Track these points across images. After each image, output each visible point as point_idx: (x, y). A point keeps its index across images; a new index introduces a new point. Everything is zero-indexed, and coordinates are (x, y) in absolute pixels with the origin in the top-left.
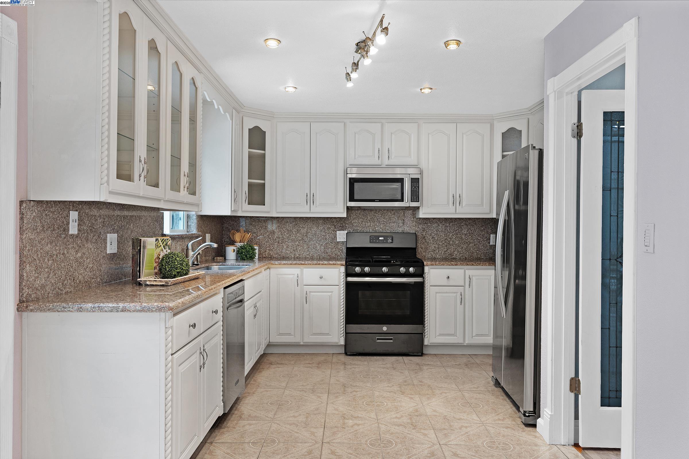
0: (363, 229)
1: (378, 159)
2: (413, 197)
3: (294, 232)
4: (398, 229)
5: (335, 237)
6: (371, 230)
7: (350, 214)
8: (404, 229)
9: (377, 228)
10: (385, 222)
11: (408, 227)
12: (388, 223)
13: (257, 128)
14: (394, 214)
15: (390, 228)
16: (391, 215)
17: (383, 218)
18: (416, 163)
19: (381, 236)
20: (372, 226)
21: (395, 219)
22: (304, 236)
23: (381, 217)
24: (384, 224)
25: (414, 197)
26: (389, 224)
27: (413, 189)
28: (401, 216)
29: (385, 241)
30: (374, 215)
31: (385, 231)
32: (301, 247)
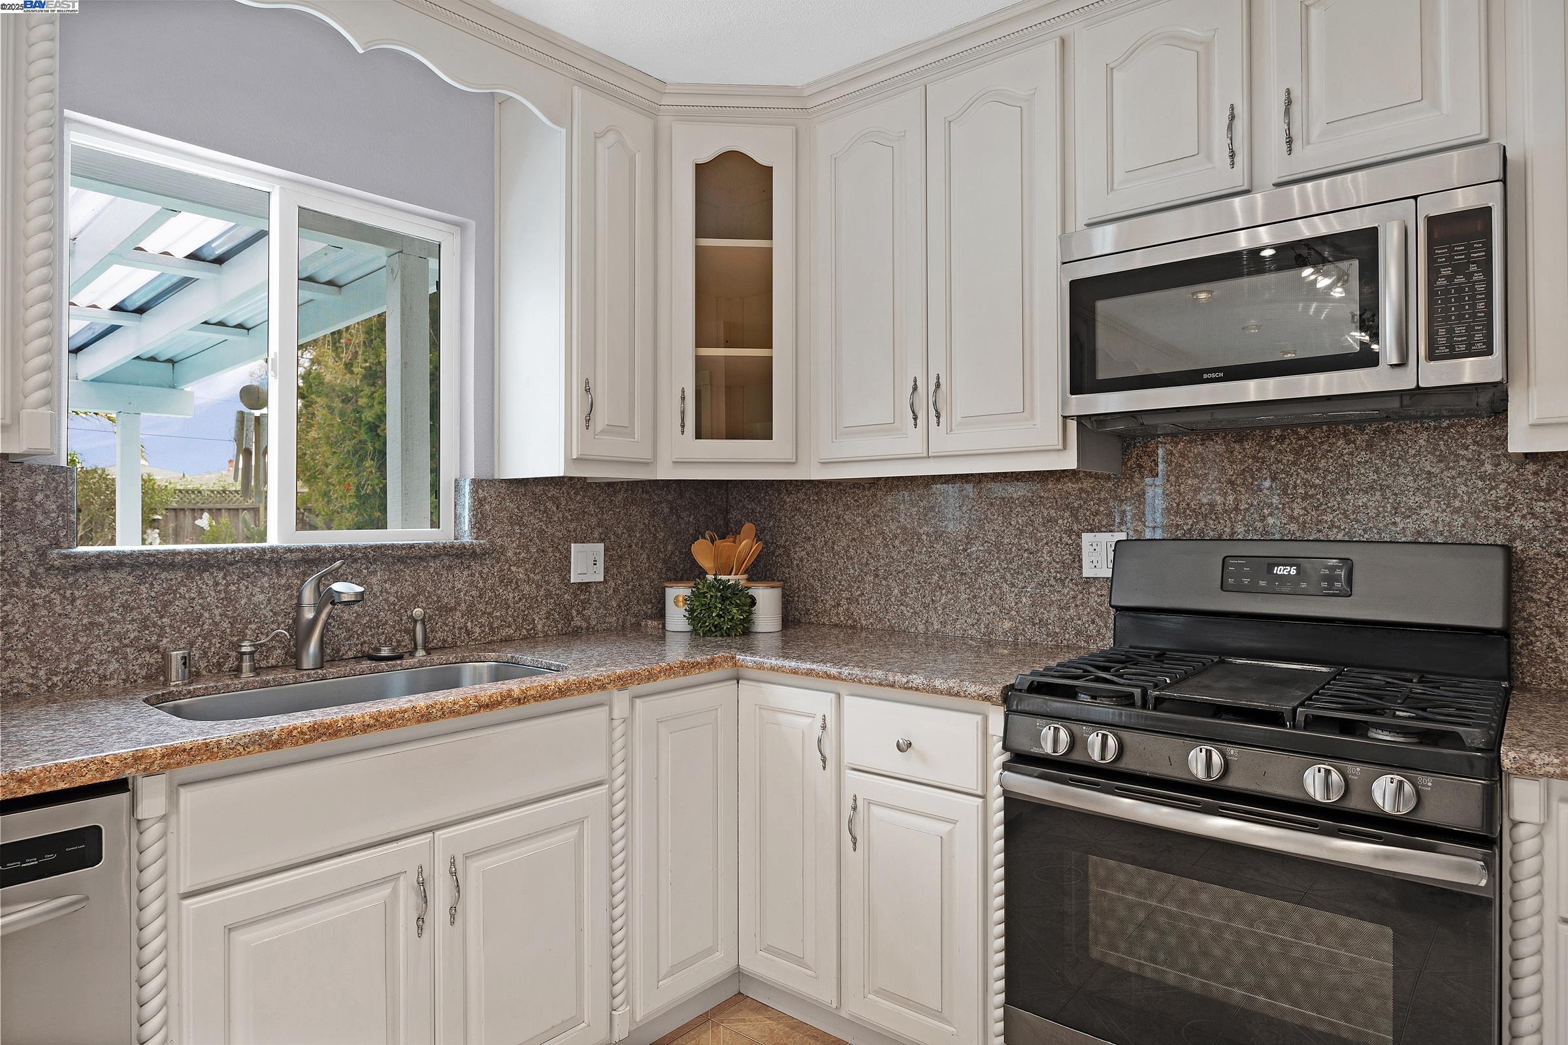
0: (1202, 524)
1: (1229, 160)
2: (1442, 332)
3: (924, 537)
4: (1395, 524)
5: (1077, 558)
6: (1240, 529)
7: (1139, 457)
8: (1435, 522)
9: (1270, 520)
10: (1314, 486)
11: (1457, 511)
12: (1334, 495)
13: (732, 158)
14: (1370, 446)
15: (1347, 517)
16: (1351, 454)
17: (1306, 471)
18: (1473, 128)
19: (1287, 561)
20: (1247, 510)
21: (1376, 471)
22: (957, 552)
23: (1294, 463)
24: (1312, 496)
25: (1450, 331)
26: (1342, 496)
27: (1442, 282)
28: (1415, 456)
29: (1304, 585)
30: (1254, 457)
31: (1320, 531)
32: (950, 596)
